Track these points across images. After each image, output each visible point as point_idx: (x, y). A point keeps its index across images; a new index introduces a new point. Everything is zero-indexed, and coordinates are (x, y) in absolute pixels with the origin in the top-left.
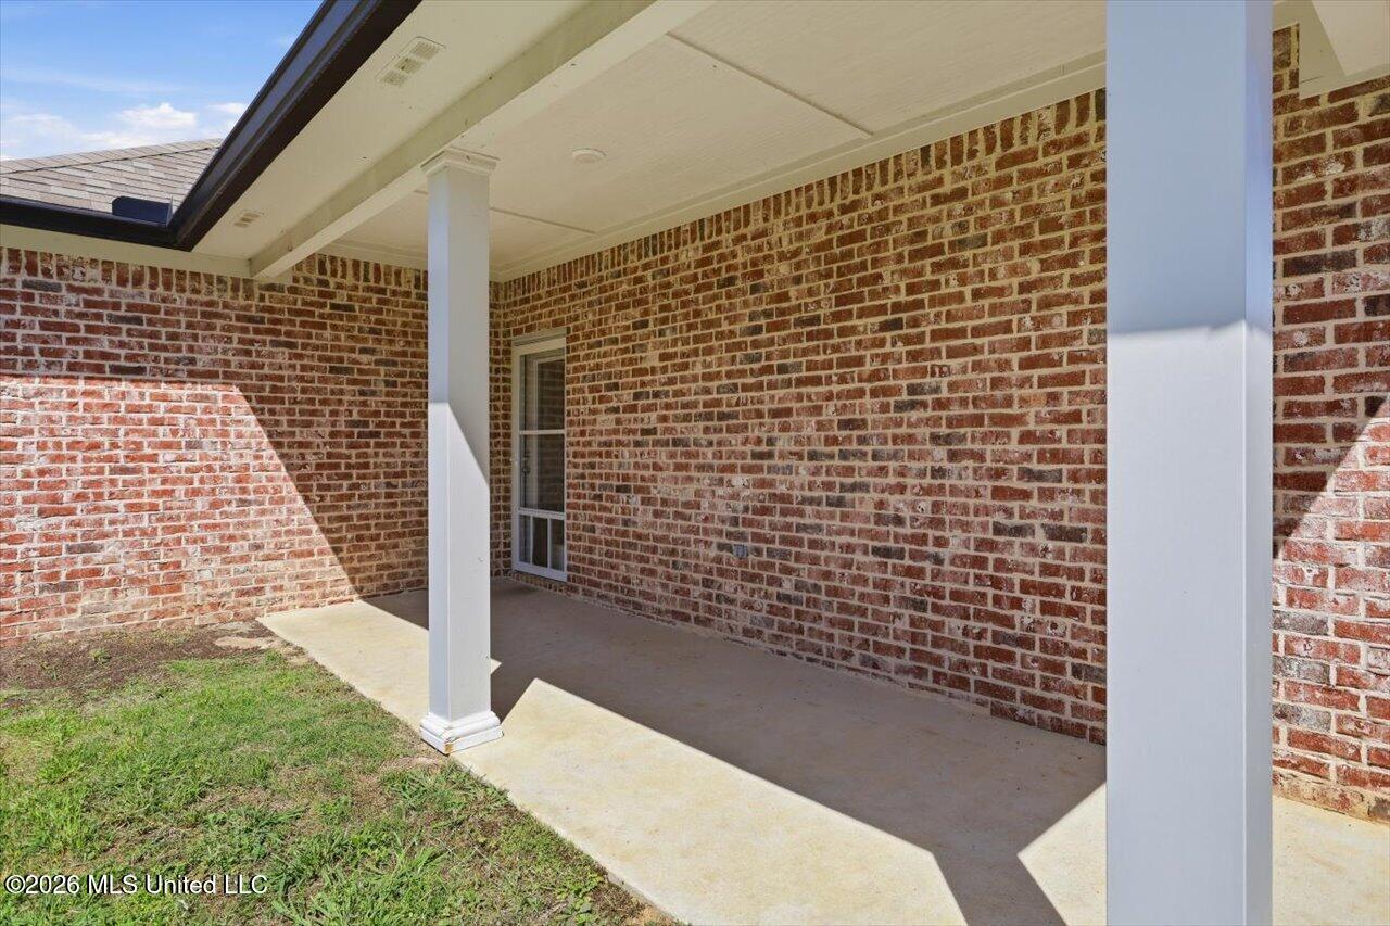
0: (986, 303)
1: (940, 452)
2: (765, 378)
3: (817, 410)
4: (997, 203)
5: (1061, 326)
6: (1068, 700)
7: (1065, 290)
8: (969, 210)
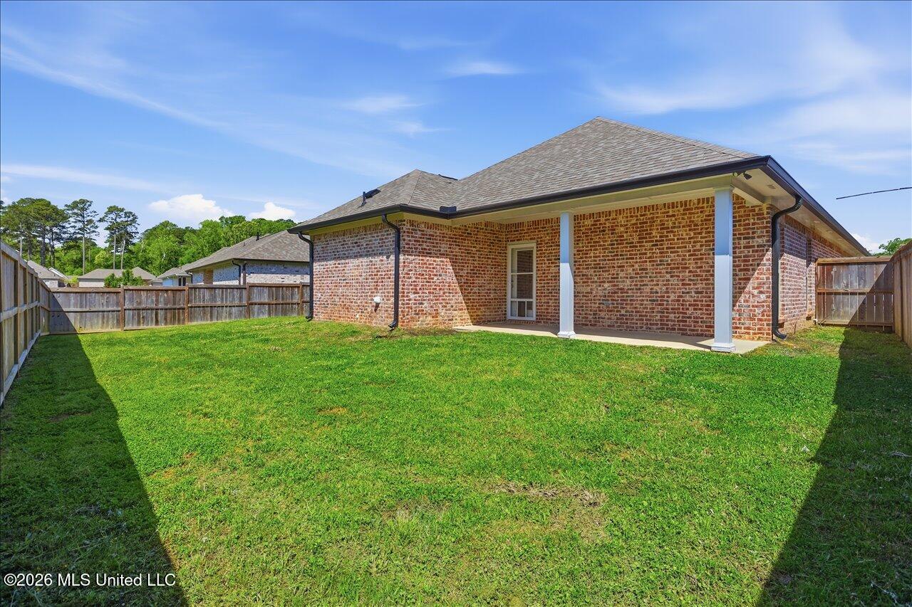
1: (668, 276)
2: (616, 258)
3: (633, 266)
4: (683, 219)
5: (698, 247)
7: (699, 239)
8: (676, 219)
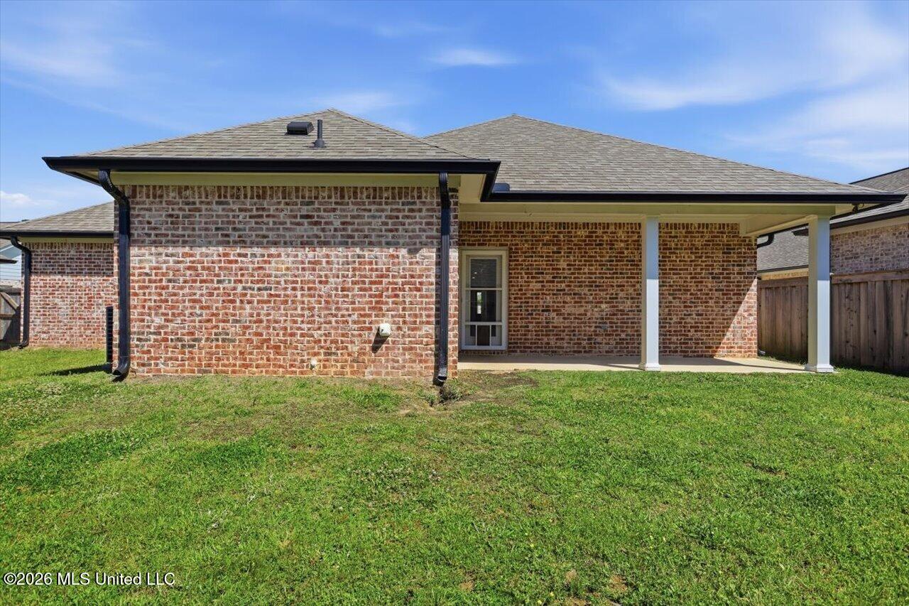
0: (682, 263)
6: (700, 350)
